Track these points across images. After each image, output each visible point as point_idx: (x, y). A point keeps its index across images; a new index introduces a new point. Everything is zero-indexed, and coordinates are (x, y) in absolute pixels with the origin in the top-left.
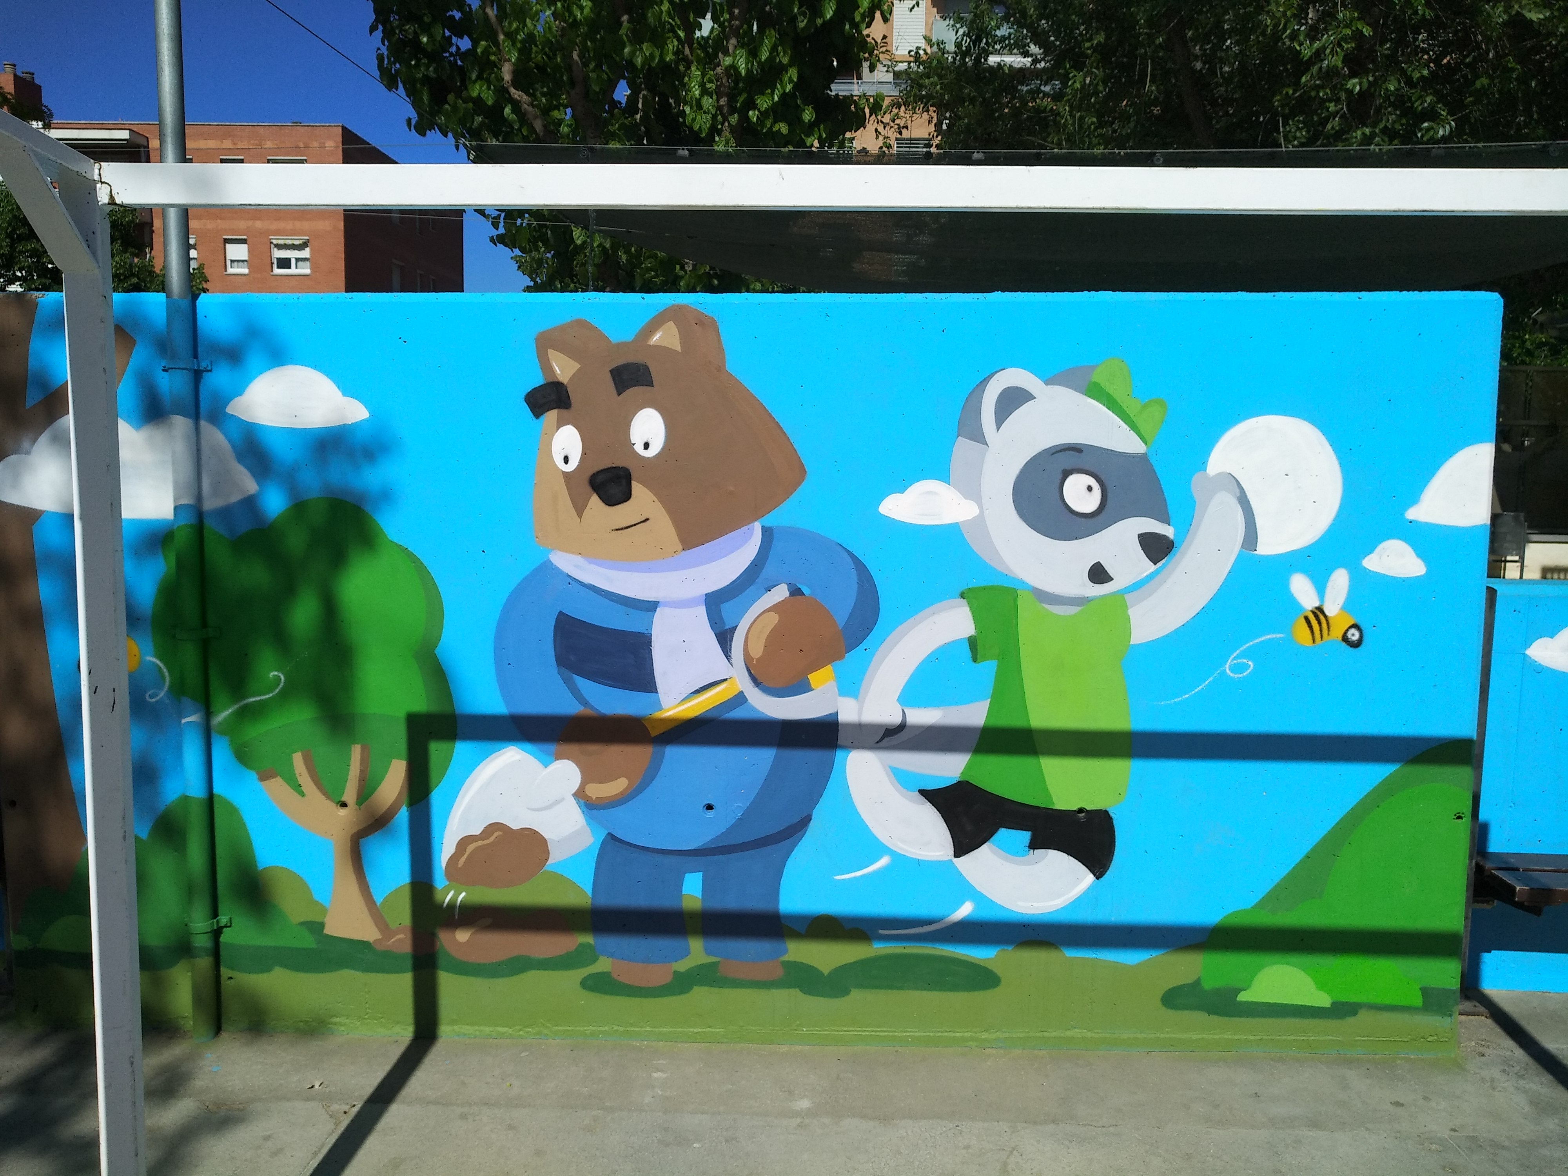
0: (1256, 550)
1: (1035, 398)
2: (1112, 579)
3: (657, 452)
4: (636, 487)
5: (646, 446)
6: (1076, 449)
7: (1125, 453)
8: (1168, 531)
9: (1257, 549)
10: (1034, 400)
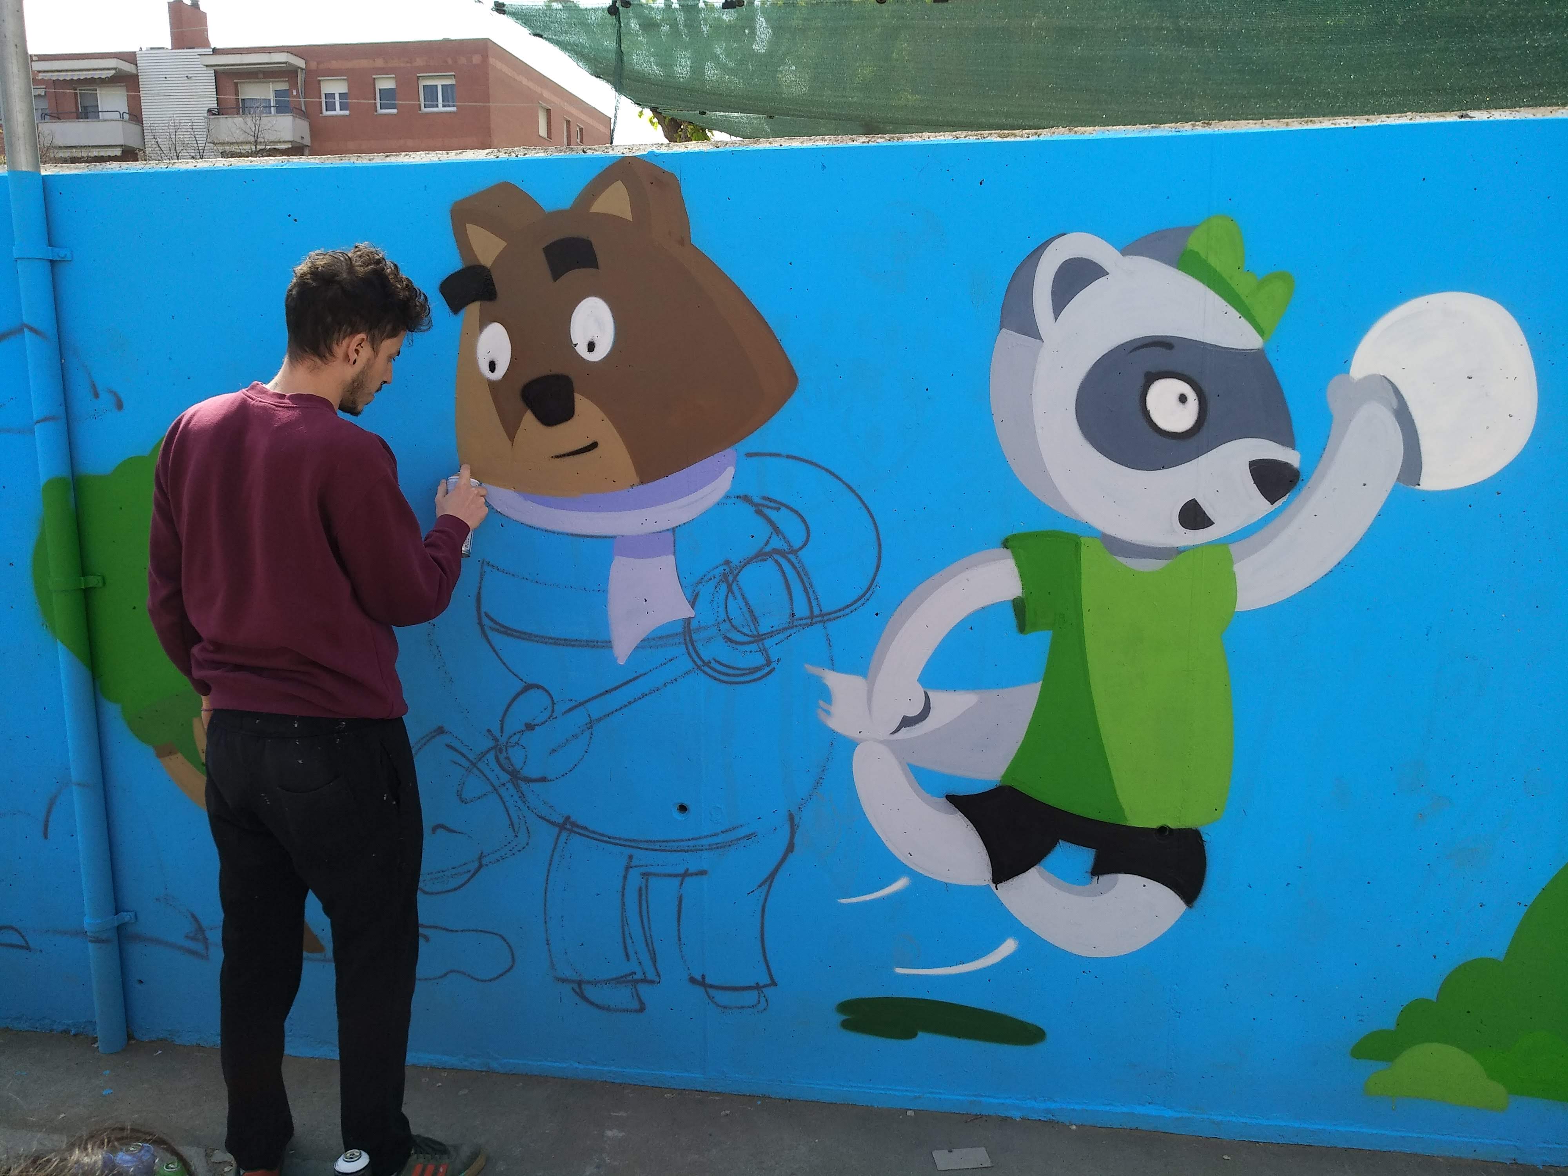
0: (1419, 485)
1: (1108, 274)
2: (1212, 523)
3: (605, 355)
4: (581, 403)
5: (591, 347)
6: (1164, 344)
7: (1233, 349)
8: (1291, 457)
9: (1420, 483)
10: (1107, 276)
